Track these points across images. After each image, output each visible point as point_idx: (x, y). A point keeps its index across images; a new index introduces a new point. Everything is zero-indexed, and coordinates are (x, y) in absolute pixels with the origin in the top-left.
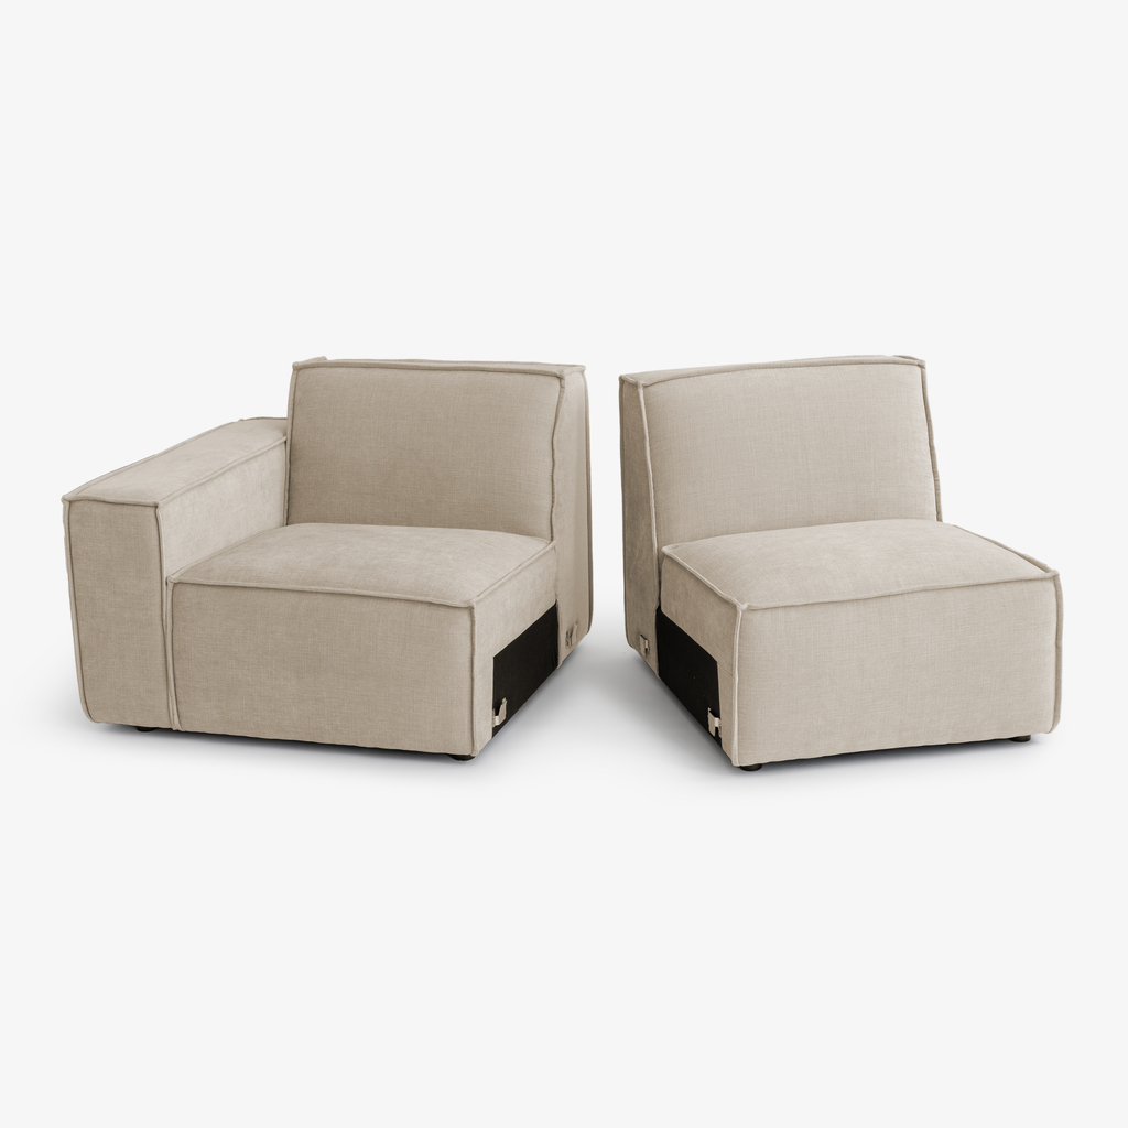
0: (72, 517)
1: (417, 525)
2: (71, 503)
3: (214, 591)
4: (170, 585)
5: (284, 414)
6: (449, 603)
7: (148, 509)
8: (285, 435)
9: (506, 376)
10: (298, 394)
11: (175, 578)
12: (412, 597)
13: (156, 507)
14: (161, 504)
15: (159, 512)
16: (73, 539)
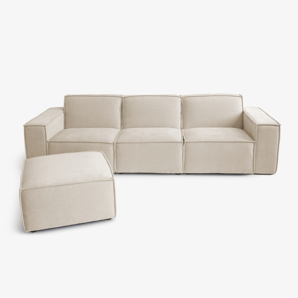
0: (26, 129)
1: (93, 128)
2: (25, 127)
3: (58, 143)
4: (48, 142)
5: (63, 107)
6: (109, 143)
7: (43, 127)
8: (63, 110)
9: (110, 97)
10: (66, 102)
11: (49, 141)
12: (102, 142)
13: (45, 126)
14: (46, 126)
15: (46, 127)
16: (26, 134)
